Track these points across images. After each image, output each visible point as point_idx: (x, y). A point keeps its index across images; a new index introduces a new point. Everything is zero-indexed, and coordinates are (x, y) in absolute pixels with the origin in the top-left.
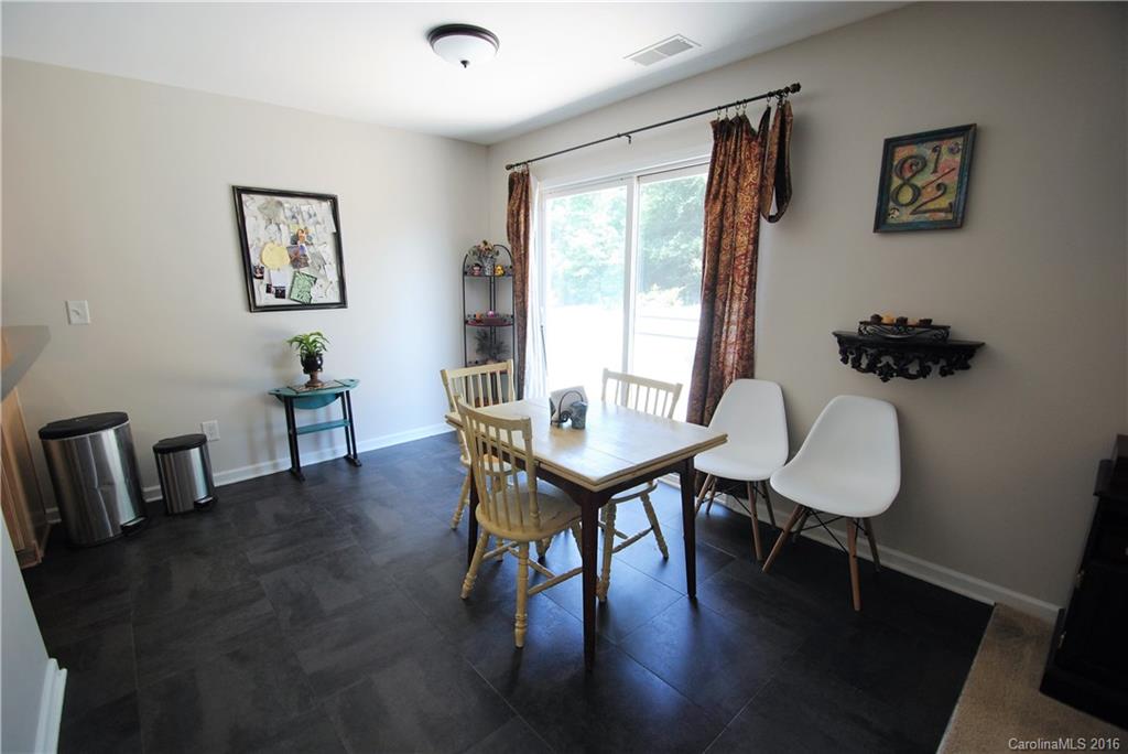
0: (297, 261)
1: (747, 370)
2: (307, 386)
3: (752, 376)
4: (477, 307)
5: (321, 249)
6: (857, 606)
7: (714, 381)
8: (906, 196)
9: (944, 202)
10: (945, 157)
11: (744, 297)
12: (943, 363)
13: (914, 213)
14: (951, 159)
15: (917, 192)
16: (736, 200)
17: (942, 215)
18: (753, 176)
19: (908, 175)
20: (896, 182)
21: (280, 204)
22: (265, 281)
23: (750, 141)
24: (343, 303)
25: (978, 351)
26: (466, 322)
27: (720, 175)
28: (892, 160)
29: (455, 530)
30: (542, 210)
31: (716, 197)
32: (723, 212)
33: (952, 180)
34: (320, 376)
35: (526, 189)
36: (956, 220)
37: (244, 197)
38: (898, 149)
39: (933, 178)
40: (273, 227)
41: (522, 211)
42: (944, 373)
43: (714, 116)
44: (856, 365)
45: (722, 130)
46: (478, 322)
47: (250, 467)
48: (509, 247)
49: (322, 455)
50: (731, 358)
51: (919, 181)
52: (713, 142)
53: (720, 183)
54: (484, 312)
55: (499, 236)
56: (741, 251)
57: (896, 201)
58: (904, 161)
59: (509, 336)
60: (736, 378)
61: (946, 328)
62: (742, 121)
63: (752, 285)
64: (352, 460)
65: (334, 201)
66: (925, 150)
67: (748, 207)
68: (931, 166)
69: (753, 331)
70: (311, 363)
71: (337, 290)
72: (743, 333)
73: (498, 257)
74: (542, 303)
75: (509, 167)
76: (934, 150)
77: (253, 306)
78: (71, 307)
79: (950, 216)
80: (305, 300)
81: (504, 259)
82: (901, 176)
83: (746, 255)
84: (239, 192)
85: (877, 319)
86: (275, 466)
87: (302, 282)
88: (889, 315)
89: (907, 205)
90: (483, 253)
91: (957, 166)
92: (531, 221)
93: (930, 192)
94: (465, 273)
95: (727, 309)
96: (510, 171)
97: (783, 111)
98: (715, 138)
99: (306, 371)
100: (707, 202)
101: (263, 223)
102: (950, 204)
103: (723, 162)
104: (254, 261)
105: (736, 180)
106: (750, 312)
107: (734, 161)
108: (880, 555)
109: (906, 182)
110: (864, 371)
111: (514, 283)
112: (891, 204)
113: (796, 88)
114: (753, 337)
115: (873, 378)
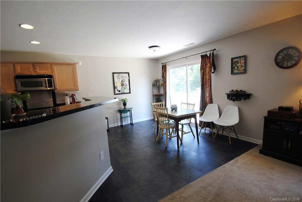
0: (122, 85)
1: (211, 102)
2: (124, 109)
3: (212, 103)
4: (156, 92)
5: (126, 82)
6: (230, 143)
7: (204, 104)
8: (236, 68)
9: (242, 69)
10: (242, 61)
11: (209, 88)
12: (244, 98)
13: (238, 71)
14: (243, 61)
15: (238, 67)
16: (206, 70)
17: (242, 71)
18: (209, 65)
19: (236, 64)
20: (234, 65)
21: (120, 75)
22: (117, 89)
23: (208, 59)
24: (130, 93)
25: (251, 95)
26: (153, 96)
27: (203, 65)
28: (233, 61)
29: (154, 134)
30: (169, 71)
31: (202, 69)
32: (204, 72)
33: (243, 65)
34: (126, 107)
35: (166, 68)
36: (245, 72)
37: (114, 74)
38: (234, 60)
39: (240, 64)
40: (119, 79)
41: (165, 72)
42: (244, 100)
43: (201, 54)
44: (229, 99)
45: (203, 57)
46: (156, 95)
47: (114, 124)
48: (162, 80)
49: (126, 123)
50: (208, 100)
51: (238, 65)
52: (201, 59)
53: (203, 66)
54: (157, 93)
55: (160, 77)
56: (207, 79)
57: (235, 69)
58: (235, 62)
59: (163, 98)
60: (209, 103)
61: (245, 91)
62: (206, 55)
63: (211, 85)
64: (132, 124)
65: (129, 73)
66: (238, 60)
67: (208, 71)
68: (240, 62)
69: (211, 94)
70: (125, 104)
71: (129, 90)
72: (210, 95)
73: (160, 82)
74: (169, 91)
75: (162, 64)
76: (240, 60)
77: (115, 94)
78: (89, 95)
79: (244, 71)
80: (123, 92)
81: (161, 82)
82: (235, 64)
83: (209, 79)
84: (113, 73)
85: (233, 90)
86: (118, 124)
87: (123, 89)
88: (235, 89)
89: (236, 69)
90: (157, 81)
91: (244, 62)
92: (167, 75)
93: (240, 67)
94: (153, 86)
95: (206, 90)
96: (162, 65)
97: (213, 53)
98: (201, 58)
99: (124, 106)
100: (201, 70)
101: (117, 78)
102: (243, 69)
103: (203, 63)
104: (115, 86)
105: (205, 66)
106: (211, 90)
107: (205, 62)
108: (238, 137)
109: (236, 65)
110: (230, 100)
111: (164, 87)
112: (234, 69)
113: (215, 49)
114: (212, 95)
115: (232, 101)
